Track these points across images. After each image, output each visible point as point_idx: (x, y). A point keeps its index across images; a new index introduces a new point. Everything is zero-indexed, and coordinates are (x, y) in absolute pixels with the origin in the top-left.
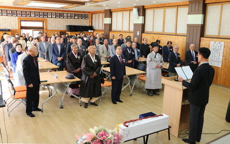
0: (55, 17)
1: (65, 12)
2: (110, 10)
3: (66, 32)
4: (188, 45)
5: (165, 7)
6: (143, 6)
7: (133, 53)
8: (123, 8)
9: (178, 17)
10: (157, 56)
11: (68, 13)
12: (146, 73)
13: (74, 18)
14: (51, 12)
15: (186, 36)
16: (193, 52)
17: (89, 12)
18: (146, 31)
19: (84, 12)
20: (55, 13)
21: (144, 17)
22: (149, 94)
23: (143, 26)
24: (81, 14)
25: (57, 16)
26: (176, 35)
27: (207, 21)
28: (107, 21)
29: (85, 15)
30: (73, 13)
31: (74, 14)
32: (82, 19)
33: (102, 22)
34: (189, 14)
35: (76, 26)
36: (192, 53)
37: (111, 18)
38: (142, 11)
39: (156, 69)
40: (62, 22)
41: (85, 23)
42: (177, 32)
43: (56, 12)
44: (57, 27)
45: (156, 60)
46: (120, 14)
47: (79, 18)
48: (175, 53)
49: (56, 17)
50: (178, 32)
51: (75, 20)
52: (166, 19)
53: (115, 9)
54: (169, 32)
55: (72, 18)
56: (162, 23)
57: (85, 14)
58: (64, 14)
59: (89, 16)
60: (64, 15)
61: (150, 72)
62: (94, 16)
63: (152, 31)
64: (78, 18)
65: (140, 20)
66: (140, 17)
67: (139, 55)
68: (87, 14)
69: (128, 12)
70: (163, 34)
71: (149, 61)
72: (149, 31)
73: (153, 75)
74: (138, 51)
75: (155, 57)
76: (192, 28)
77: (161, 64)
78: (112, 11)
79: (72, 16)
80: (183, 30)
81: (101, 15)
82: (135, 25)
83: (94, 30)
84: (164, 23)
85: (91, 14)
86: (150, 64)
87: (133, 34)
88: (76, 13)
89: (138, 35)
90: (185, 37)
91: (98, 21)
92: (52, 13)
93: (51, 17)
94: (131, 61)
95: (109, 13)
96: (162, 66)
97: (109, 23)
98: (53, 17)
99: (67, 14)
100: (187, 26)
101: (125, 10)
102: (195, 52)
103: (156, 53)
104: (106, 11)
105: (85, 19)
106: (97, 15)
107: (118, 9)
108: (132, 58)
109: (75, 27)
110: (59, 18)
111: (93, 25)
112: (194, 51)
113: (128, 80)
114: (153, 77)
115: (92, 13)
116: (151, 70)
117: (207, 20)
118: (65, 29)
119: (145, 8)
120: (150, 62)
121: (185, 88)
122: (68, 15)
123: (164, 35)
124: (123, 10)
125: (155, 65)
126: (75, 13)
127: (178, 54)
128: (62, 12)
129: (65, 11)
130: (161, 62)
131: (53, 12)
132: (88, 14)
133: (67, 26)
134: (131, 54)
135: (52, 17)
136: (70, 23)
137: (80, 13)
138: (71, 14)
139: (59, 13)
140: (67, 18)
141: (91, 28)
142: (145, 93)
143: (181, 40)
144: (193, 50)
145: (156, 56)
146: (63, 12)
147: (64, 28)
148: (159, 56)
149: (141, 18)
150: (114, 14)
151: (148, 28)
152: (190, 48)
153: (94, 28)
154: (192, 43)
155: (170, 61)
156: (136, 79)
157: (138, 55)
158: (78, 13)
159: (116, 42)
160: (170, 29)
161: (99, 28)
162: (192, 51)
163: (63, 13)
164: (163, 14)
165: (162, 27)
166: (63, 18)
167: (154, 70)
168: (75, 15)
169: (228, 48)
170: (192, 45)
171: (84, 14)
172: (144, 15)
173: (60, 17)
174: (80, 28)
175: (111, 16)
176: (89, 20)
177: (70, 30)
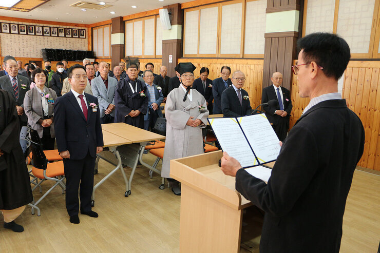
0: (17, 32)
1: (38, 24)
2: (121, 18)
3: (41, 61)
4: (267, 76)
5: (221, 4)
6: (180, 5)
7: (142, 94)
8: (143, 13)
9: (247, 22)
10: (190, 96)
11: (45, 25)
12: (163, 140)
13: (56, 35)
14: (8, 22)
15: (263, 59)
16: (278, 89)
17: (86, 26)
18: (185, 55)
19: (76, 25)
20: (18, 25)
21: (180, 26)
22: (173, 191)
23: (180, 43)
24: (72, 29)
25: (21, 31)
26: (243, 58)
27: (307, 25)
28: (117, 39)
29: (79, 30)
30: (55, 26)
31: (58, 28)
32: (72, 37)
33: (109, 43)
34: (269, 11)
35: (61, 50)
36: (276, 91)
37: (123, 34)
38: (178, 14)
39: (187, 130)
40: (33, 43)
41: (79, 45)
42: (246, 53)
43: (20, 23)
44: (22, 52)
45: (189, 107)
46: (138, 24)
47: (67, 36)
48: (236, 89)
49: (21, 33)
50: (248, 52)
51: (58, 40)
52: (224, 27)
53: (130, 16)
54: (229, 53)
55: (52, 35)
56: (216, 35)
57: (80, 28)
58: (37, 28)
59: (87, 33)
60: (37, 30)
61: (173, 137)
62: (95, 31)
63: (196, 53)
64: (65, 37)
65: (173, 33)
66: (173, 26)
67: (160, 99)
68: (83, 28)
69: (152, 20)
70: (218, 58)
71: (169, 109)
72: (191, 53)
73: (181, 143)
74: (158, 90)
75: (185, 99)
76: (275, 41)
77: (201, 116)
78: (124, 20)
79: (52, 31)
80: (256, 46)
81: (107, 29)
82: (165, 43)
83: (96, 58)
84: (219, 35)
85: (90, 29)
86: (171, 116)
87: (161, 60)
88: (61, 26)
89: (171, 61)
90: (261, 60)
91: (102, 41)
92: (10, 24)
93: (8, 31)
94: (137, 112)
95: (120, 24)
96: (202, 123)
97: (119, 43)
98: (12, 32)
99: (43, 27)
100: (266, 38)
101: (147, 15)
102: (283, 89)
103: (188, 88)
104: (114, 20)
105: (79, 37)
106: (100, 30)
107: (134, 15)
108: (141, 105)
109: (59, 52)
110: (27, 34)
111: (95, 50)
112: (280, 88)
113: (117, 157)
114: (181, 149)
115: (93, 27)
116: (176, 132)
117: (307, 22)
118: (39, 57)
119: (183, 8)
120: (172, 110)
121: (245, 201)
122: (45, 30)
123: (219, 60)
124: (144, 16)
125: (184, 118)
126: (58, 26)
127: (244, 93)
128: (31, 24)
129: (39, 21)
130: (202, 112)
131: (12, 22)
132: (85, 28)
133: (43, 50)
134: (137, 95)
135: (10, 33)
136: (49, 44)
137: (68, 27)
138: (50, 28)
139: (27, 25)
140: (43, 35)
141: (90, 54)
142: (165, 186)
143: (252, 67)
144: (278, 86)
145: (186, 95)
146: (34, 24)
147: (37, 54)
148: (195, 98)
149: (176, 27)
150: (129, 26)
151: (190, 49)
152: (273, 80)
153: (97, 56)
154: (275, 70)
155: (225, 109)
156: (139, 153)
157: (157, 99)
158: (65, 27)
159: (105, 69)
160: (231, 46)
161: (104, 54)
162: (276, 88)
163: (35, 26)
164: (217, 17)
165: (215, 45)
166: (35, 35)
167: (182, 132)
168: (59, 30)
169: (353, 80)
170: (276, 75)
171: (77, 28)
172: (181, 22)
173: (29, 33)
174: (68, 54)
175: (123, 30)
176: (86, 40)
177: (48, 58)
